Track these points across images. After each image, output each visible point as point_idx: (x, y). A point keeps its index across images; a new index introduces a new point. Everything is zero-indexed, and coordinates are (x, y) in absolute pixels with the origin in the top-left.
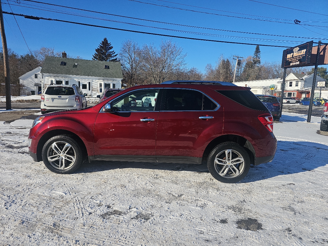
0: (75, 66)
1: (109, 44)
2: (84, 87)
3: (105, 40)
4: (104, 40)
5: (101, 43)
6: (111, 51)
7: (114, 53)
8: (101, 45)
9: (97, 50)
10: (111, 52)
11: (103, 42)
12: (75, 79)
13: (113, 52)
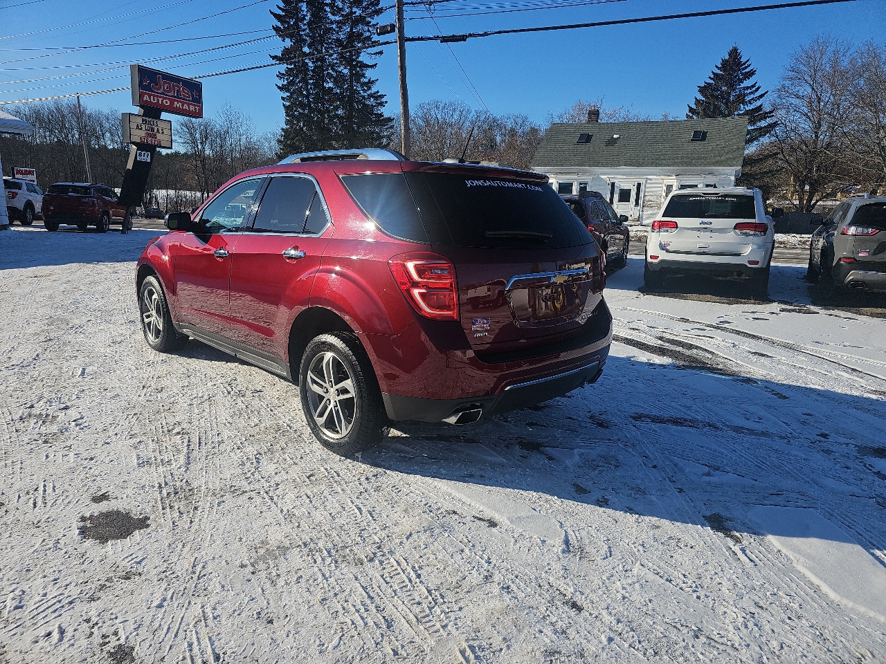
0: (612, 142)
1: (744, 64)
2: (625, 196)
3: (734, 53)
4: (730, 55)
5: (717, 67)
6: (747, 83)
7: (754, 89)
8: (719, 72)
9: (702, 90)
10: (748, 88)
11: (725, 63)
12: (602, 177)
13: (753, 86)
